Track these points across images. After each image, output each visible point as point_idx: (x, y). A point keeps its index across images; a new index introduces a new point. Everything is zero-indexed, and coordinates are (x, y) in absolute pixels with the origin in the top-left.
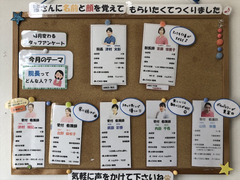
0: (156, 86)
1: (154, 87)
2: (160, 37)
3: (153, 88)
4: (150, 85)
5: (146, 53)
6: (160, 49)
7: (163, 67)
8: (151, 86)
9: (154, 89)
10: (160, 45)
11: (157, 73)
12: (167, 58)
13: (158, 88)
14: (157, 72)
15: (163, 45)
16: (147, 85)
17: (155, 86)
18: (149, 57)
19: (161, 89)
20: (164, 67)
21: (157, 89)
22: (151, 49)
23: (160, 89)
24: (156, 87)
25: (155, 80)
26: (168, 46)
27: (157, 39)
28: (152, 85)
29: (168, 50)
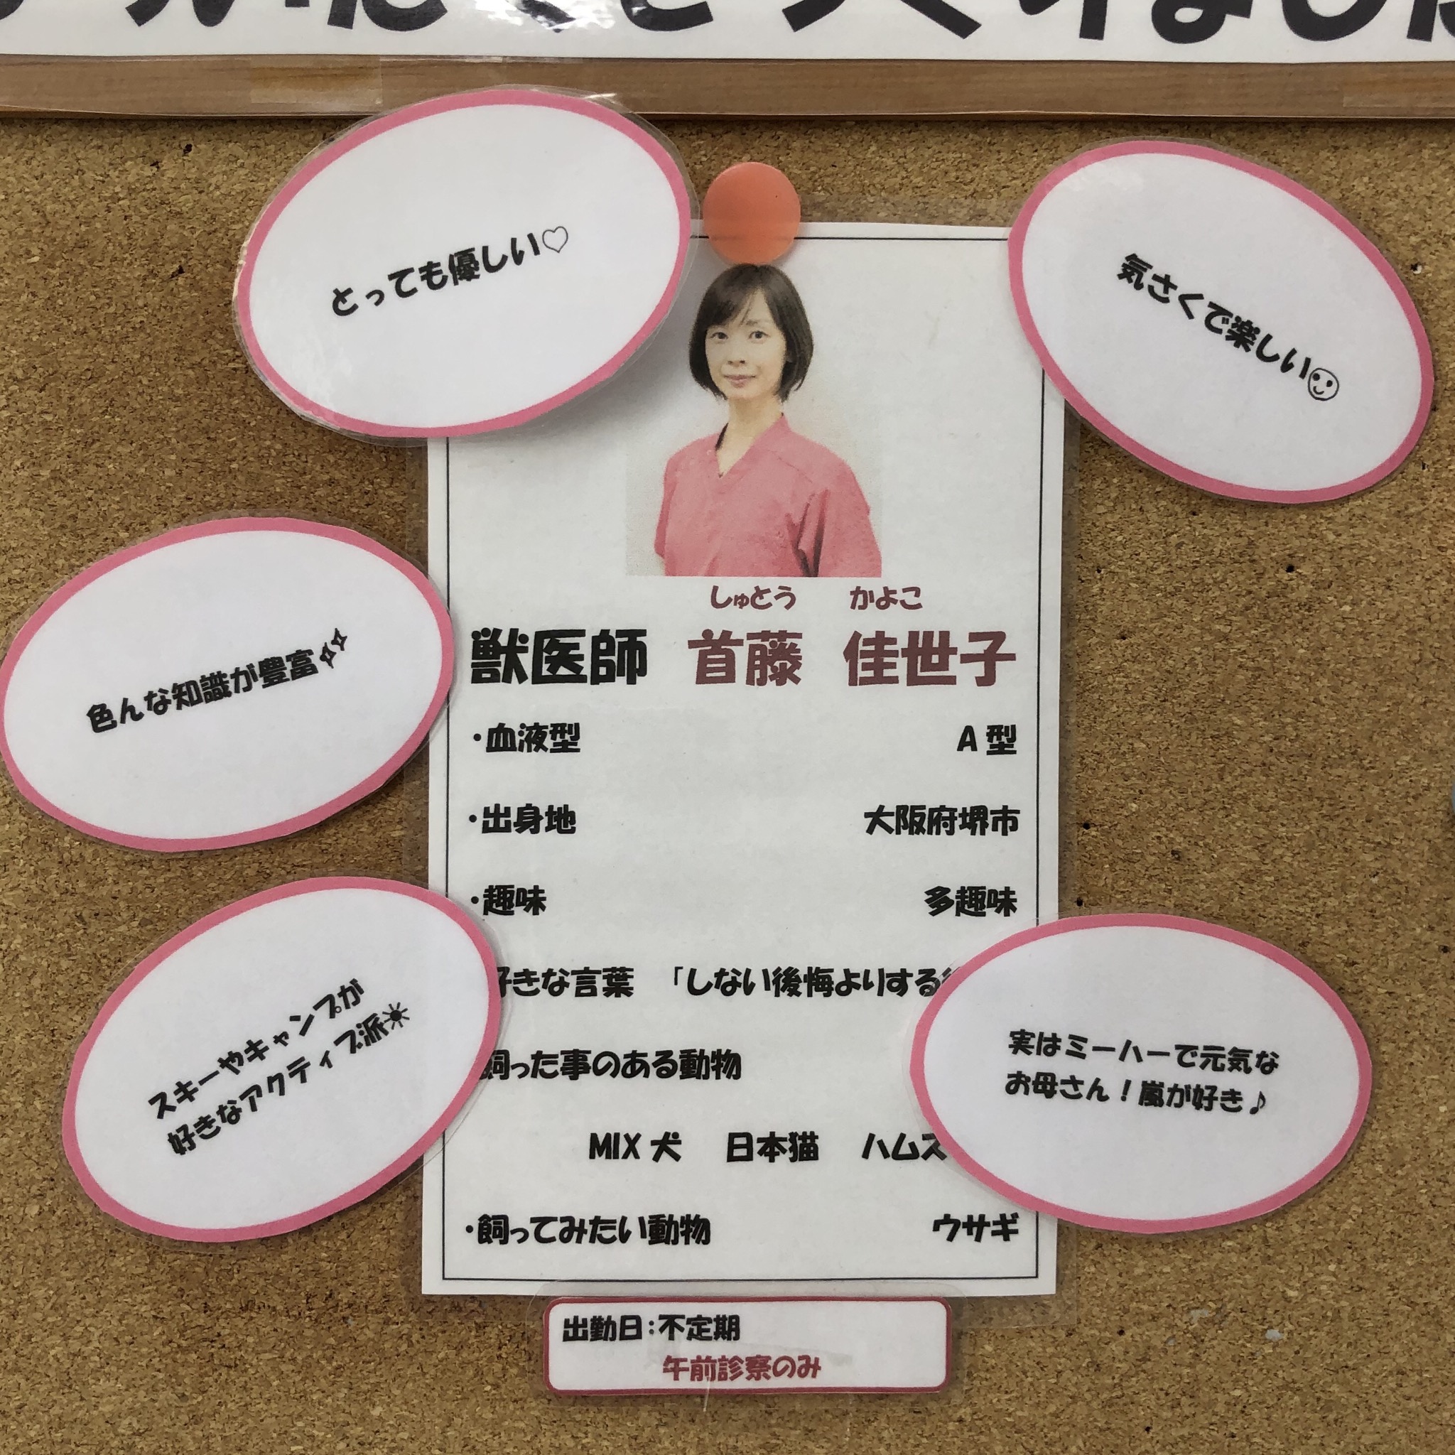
0: (728, 1328)
1: (688, 1349)
2: (728, 458)
3: (672, 1365)
4: (615, 1311)
5: (500, 739)
6: (741, 656)
7: (819, 981)
8: (630, 1329)
9: (685, 1382)
10: (741, 601)
11: (715, 1087)
12: (876, 818)
13: (758, 1365)
14: (728, 1064)
15: (799, 584)
16: (558, 1317)
17: (698, 1328)
18: (563, 820)
19: (808, 1382)
20: (838, 977)
21: (742, 1383)
22: (586, 667)
23: (796, 1382)
24: (718, 1349)
25: (697, 1229)
26: (888, 599)
27: (670, 485)
28: (650, 1313)
29: (879, 679)
